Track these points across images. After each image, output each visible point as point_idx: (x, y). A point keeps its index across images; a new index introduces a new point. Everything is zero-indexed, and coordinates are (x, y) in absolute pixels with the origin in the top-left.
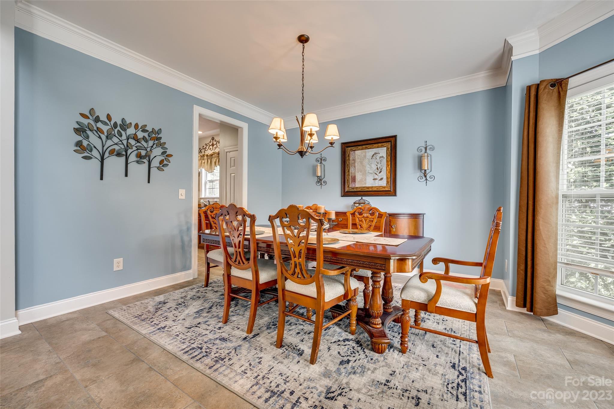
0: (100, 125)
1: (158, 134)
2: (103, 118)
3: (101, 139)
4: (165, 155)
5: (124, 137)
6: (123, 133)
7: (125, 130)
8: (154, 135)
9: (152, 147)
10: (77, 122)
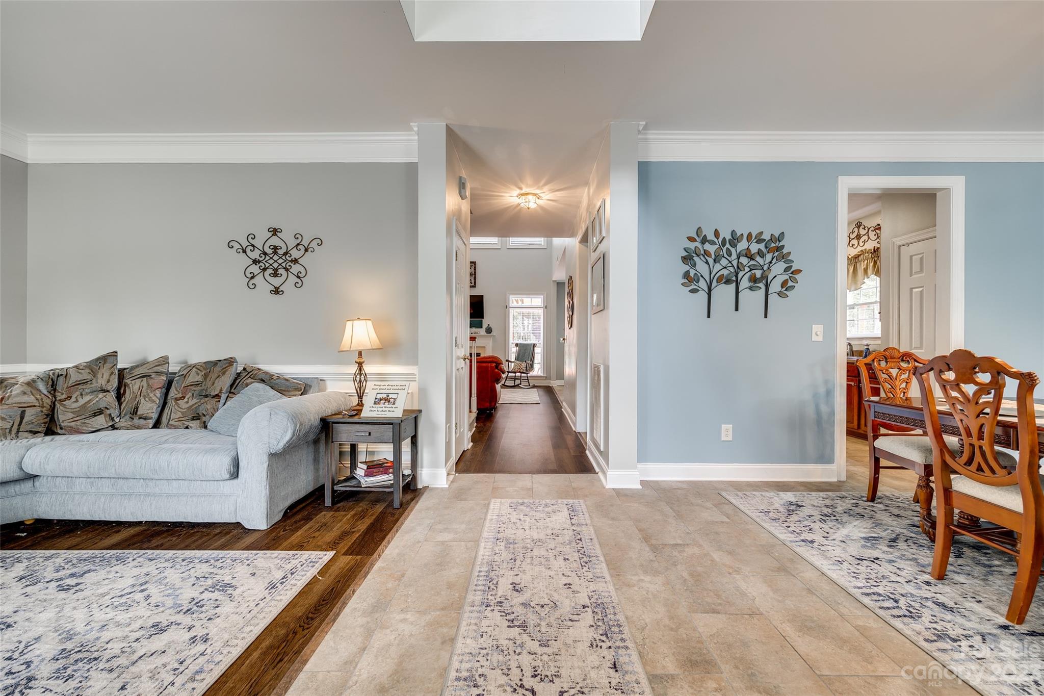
0: (707, 246)
1: (780, 241)
2: (711, 237)
3: (709, 264)
4: (790, 272)
5: (734, 256)
6: (733, 250)
7: (734, 246)
8: (773, 245)
9: (771, 262)
10: (685, 249)
